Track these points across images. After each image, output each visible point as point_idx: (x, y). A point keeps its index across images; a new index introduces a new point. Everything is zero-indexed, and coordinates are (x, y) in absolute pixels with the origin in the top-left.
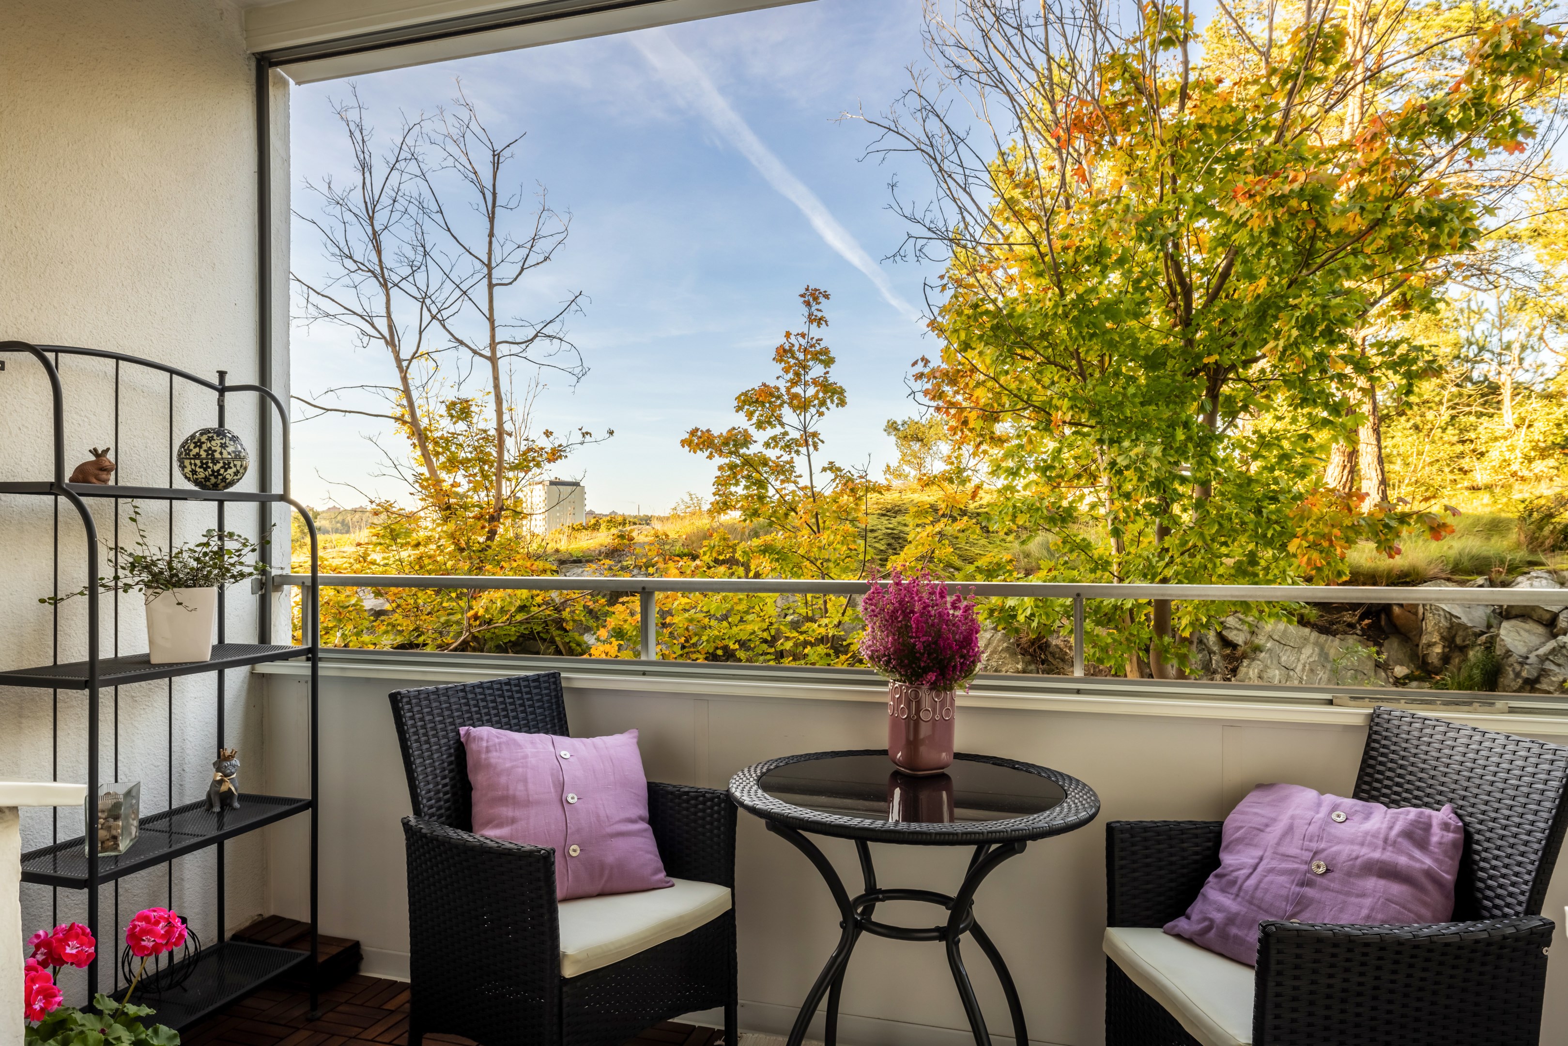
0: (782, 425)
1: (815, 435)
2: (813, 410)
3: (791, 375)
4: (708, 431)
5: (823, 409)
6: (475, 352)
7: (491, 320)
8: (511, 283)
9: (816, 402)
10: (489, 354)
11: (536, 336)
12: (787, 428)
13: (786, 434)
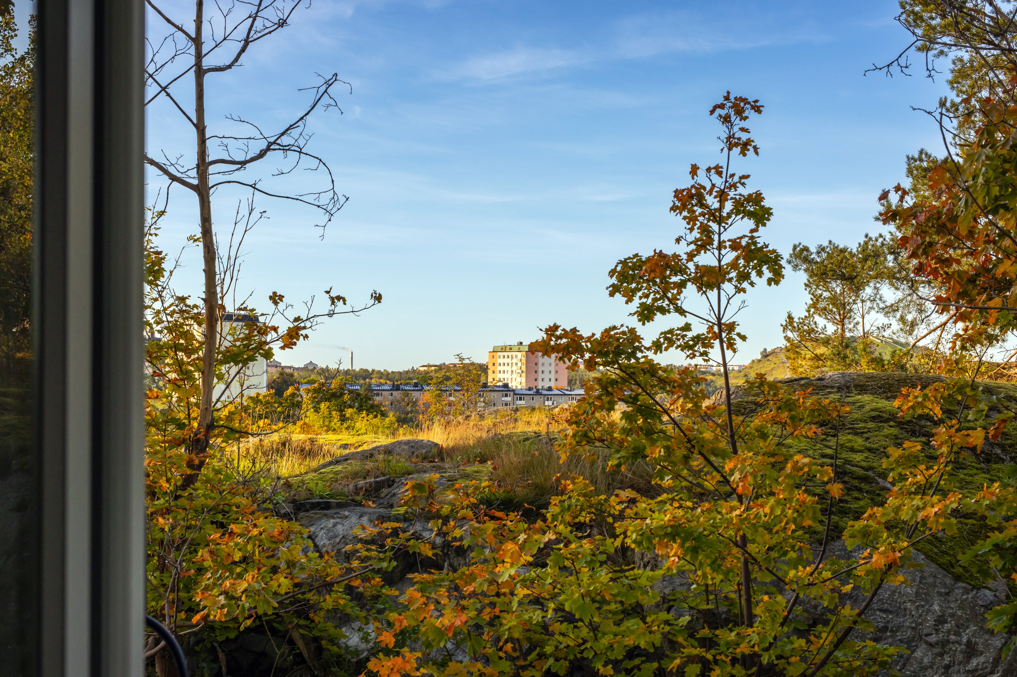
0: (681, 312)
1: (731, 327)
2: (728, 288)
3: (696, 234)
4: (574, 330)
5: (745, 285)
6: (173, 178)
7: (200, 128)
8: (229, 67)
9: (733, 274)
10: (195, 182)
11: (268, 149)
12: (690, 319)
13: (687, 327)
